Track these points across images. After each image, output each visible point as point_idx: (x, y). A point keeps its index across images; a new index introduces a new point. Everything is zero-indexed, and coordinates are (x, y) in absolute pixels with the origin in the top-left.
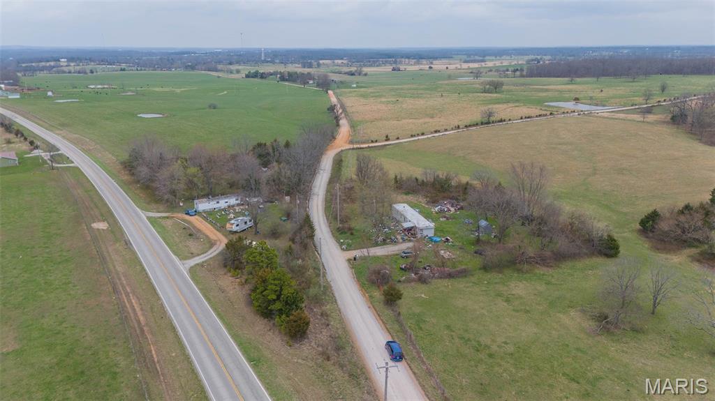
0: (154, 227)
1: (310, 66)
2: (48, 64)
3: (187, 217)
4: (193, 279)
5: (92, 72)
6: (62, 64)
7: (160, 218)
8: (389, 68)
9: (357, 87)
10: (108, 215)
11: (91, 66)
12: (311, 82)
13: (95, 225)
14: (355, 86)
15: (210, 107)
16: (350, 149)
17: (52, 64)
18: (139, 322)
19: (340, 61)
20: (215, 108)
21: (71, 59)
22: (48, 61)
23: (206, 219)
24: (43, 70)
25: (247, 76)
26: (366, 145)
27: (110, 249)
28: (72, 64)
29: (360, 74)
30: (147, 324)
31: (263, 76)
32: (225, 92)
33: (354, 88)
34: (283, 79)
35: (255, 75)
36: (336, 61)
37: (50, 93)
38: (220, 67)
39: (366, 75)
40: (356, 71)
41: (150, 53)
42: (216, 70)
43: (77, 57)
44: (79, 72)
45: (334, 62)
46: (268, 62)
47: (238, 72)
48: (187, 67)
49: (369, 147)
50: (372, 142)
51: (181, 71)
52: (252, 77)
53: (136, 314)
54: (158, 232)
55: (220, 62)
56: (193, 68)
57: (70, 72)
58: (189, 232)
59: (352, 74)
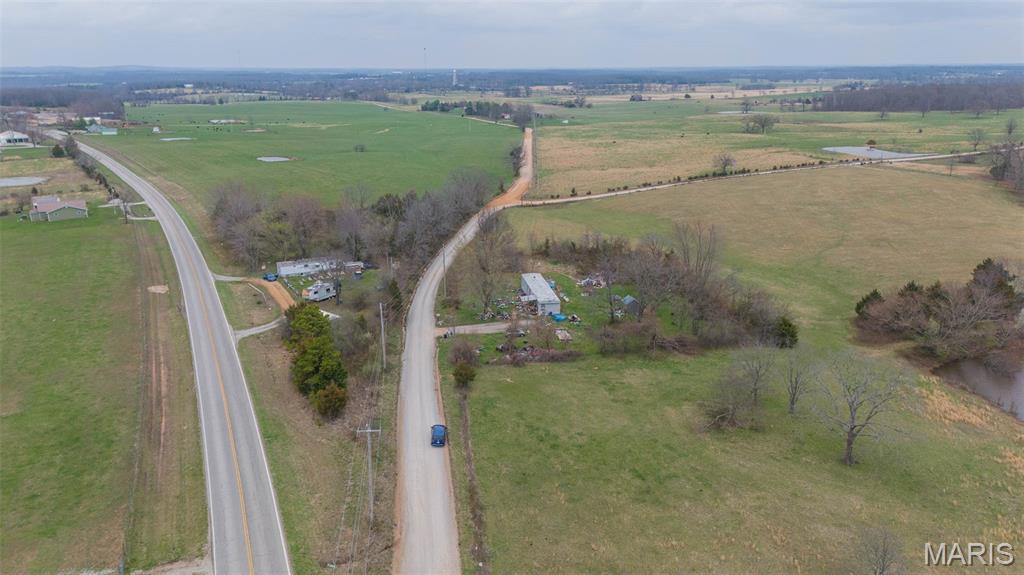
0: (219, 291)
1: (517, 94)
2: (168, 91)
3: (265, 283)
4: (240, 350)
5: (221, 102)
6: (186, 91)
7: (231, 282)
8: (626, 98)
9: (570, 124)
10: (172, 278)
11: (224, 93)
12: (507, 117)
13: (152, 289)
14: (566, 122)
15: (356, 149)
16: (518, 206)
17: (174, 90)
18: (159, 393)
19: (561, 88)
20: (362, 150)
21: (198, 85)
22: (169, 87)
23: (285, 285)
24: (160, 100)
25: (424, 108)
26: (541, 202)
27: (159, 316)
28: (199, 91)
29: (581, 106)
30: (168, 396)
31: (445, 108)
32: (387, 130)
33: (565, 125)
34: (470, 112)
35: (434, 107)
36: (556, 87)
37: (156, 129)
38: (391, 95)
39: (589, 106)
40: (576, 102)
41: (306, 76)
42: (386, 100)
43: (205, 82)
44: (205, 103)
45: (552, 89)
46: (459, 88)
47: (414, 102)
48: (347, 95)
49: (544, 204)
50: (552, 197)
51: (340, 101)
52: (431, 110)
53: (159, 385)
54: (222, 299)
55: (394, 89)
56: (354, 97)
57: (194, 102)
58: (258, 299)
59: (571, 106)
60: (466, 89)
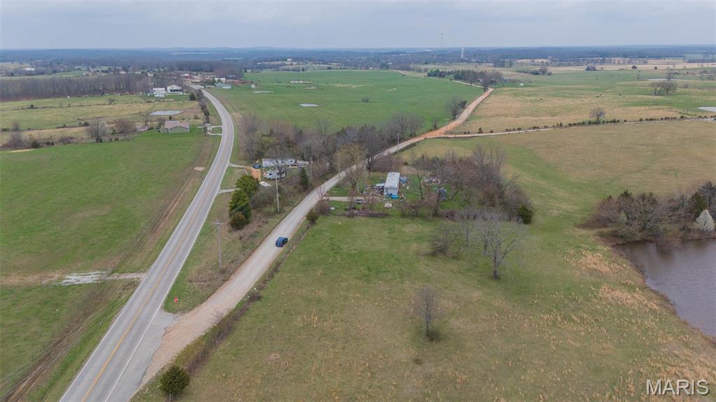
2: (277, 63)
3: (253, 169)
4: (217, 198)
5: (303, 70)
6: (287, 63)
7: (234, 167)
8: (583, 68)
9: (524, 86)
10: (209, 163)
11: (309, 64)
12: (481, 81)
13: (197, 168)
14: (522, 85)
15: (363, 100)
16: (437, 138)
17: (280, 63)
20: (367, 101)
21: (295, 59)
22: (277, 60)
24: (271, 68)
25: (429, 75)
27: (192, 180)
28: (294, 63)
31: (441, 75)
32: (394, 89)
34: (457, 77)
36: (536, 61)
37: (253, 86)
38: (412, 66)
40: (540, 70)
41: (366, 53)
42: (408, 69)
44: (294, 70)
50: (465, 133)
51: (377, 70)
57: (288, 70)
59: (537, 74)
60: (469, 62)
